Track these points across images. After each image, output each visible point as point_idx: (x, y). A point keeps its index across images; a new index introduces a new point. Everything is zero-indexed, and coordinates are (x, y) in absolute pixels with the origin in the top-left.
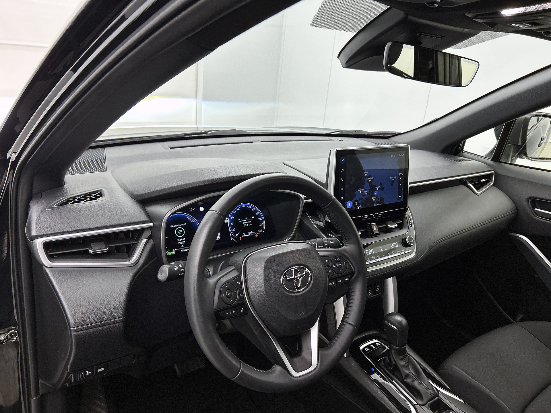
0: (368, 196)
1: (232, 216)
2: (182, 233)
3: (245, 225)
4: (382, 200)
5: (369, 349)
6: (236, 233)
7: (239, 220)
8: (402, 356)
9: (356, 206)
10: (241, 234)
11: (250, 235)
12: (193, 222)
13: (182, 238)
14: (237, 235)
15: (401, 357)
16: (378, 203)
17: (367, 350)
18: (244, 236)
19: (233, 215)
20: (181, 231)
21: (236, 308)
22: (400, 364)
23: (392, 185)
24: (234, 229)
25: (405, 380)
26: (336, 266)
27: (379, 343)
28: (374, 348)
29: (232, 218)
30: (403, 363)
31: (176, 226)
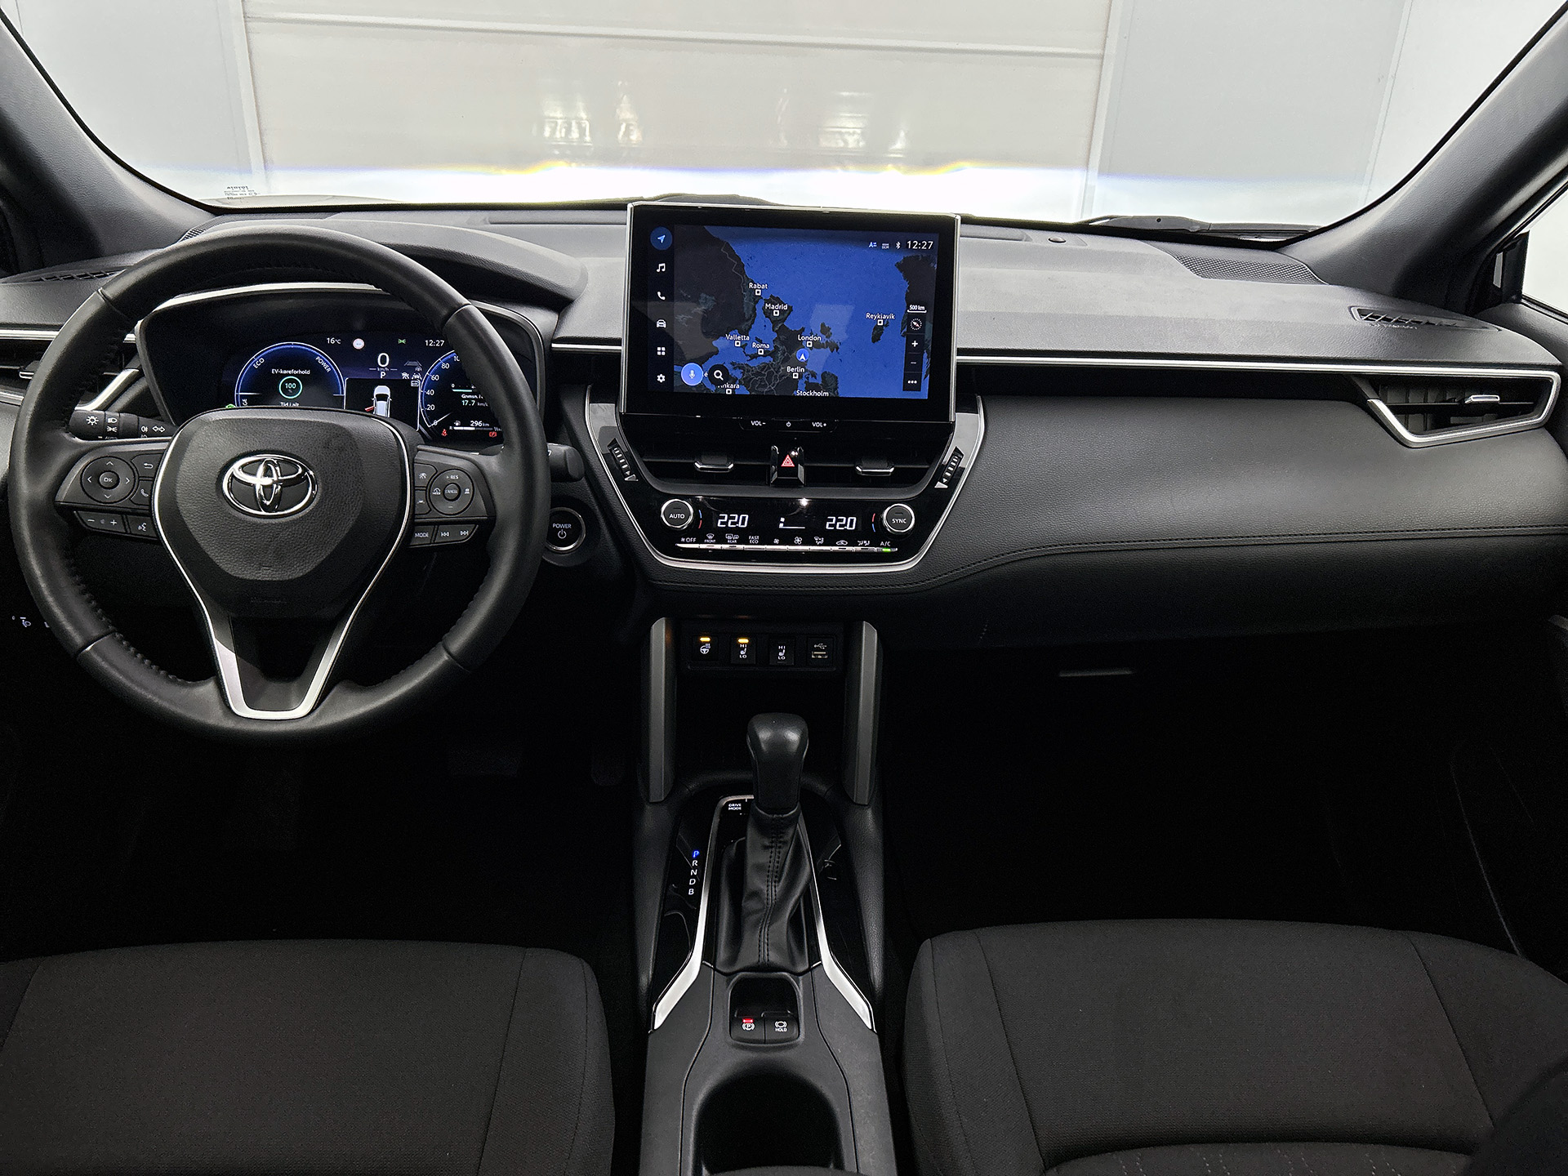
0: (769, 359)
1: (435, 373)
2: (295, 391)
3: (465, 403)
4: (829, 380)
6: (432, 416)
7: (453, 386)
9: (717, 382)
10: (449, 422)
11: (473, 429)
12: (329, 370)
13: (293, 401)
14: (435, 423)
16: (810, 386)
18: (455, 428)
19: (439, 371)
20: (293, 386)
21: (123, 517)
23: (876, 339)
24: (431, 407)
26: (443, 492)
29: (435, 378)
31: (285, 372)
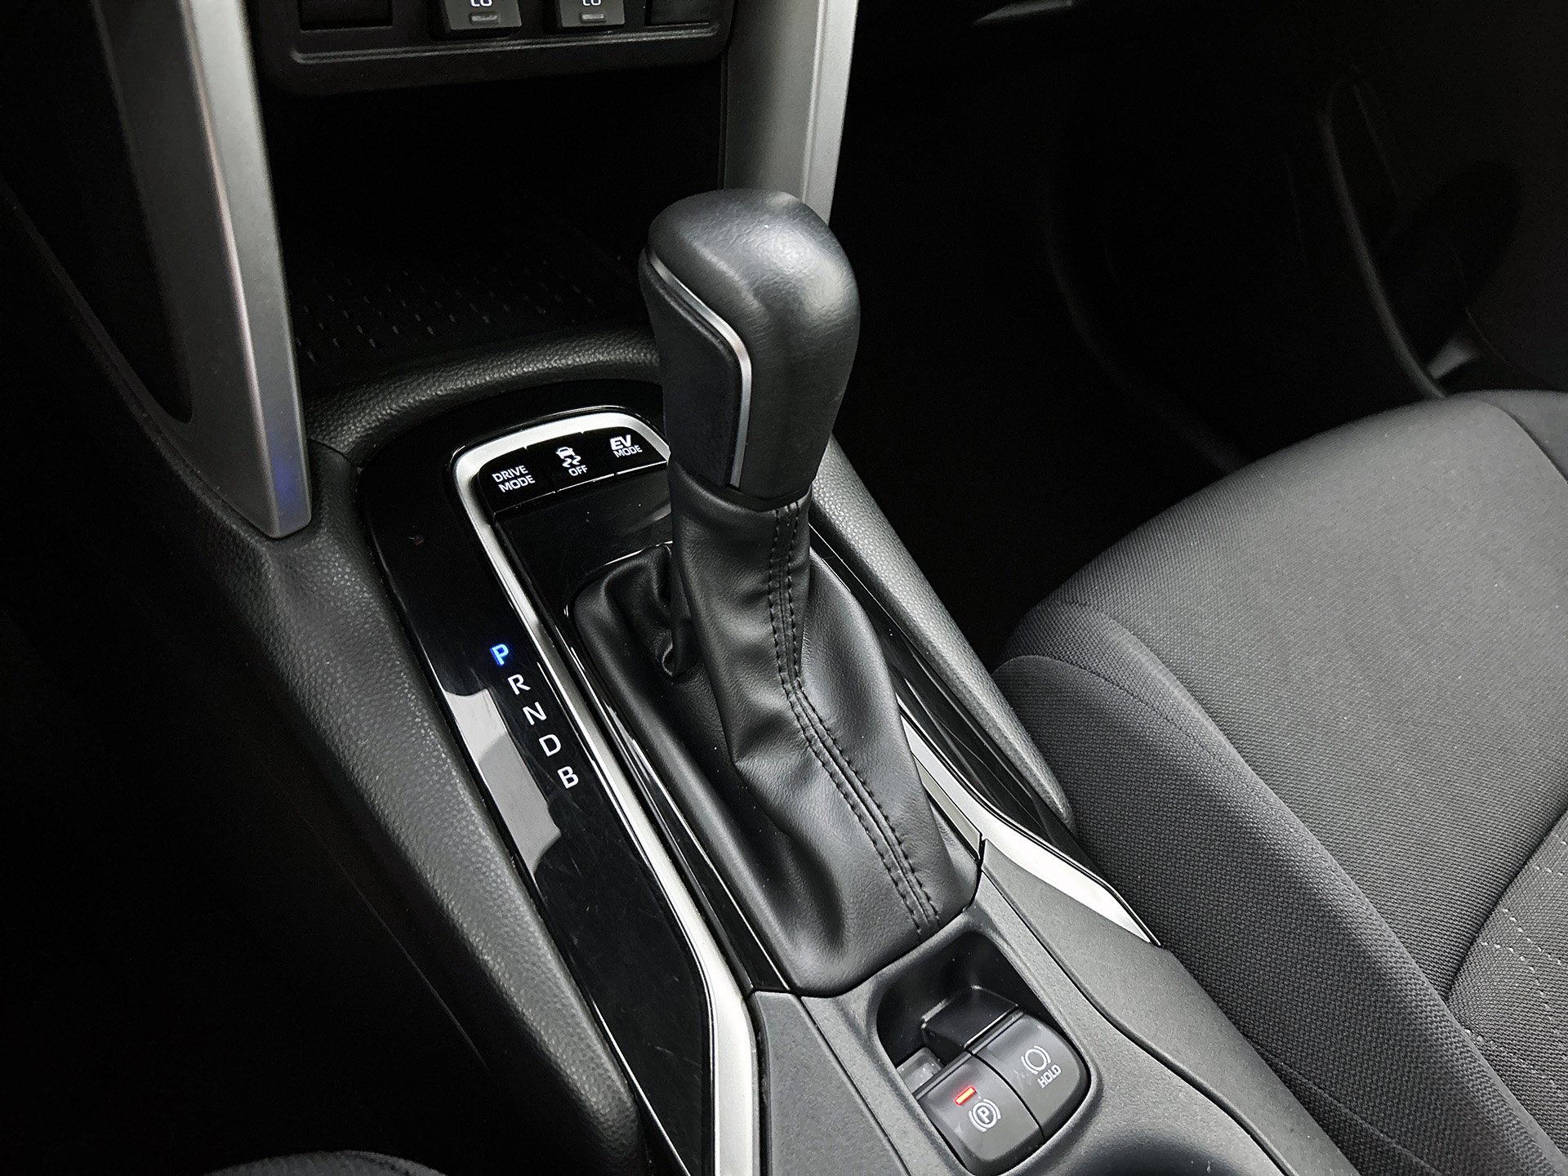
5: (529, 480)
8: (760, 577)
15: (749, 582)
17: (509, 486)
22: (722, 635)
25: (742, 765)
27: (637, 439)
28: (582, 477)
30: (749, 629)
